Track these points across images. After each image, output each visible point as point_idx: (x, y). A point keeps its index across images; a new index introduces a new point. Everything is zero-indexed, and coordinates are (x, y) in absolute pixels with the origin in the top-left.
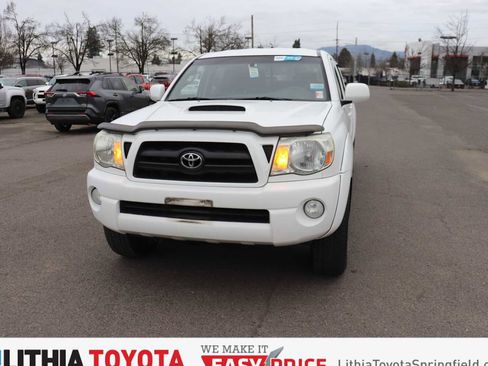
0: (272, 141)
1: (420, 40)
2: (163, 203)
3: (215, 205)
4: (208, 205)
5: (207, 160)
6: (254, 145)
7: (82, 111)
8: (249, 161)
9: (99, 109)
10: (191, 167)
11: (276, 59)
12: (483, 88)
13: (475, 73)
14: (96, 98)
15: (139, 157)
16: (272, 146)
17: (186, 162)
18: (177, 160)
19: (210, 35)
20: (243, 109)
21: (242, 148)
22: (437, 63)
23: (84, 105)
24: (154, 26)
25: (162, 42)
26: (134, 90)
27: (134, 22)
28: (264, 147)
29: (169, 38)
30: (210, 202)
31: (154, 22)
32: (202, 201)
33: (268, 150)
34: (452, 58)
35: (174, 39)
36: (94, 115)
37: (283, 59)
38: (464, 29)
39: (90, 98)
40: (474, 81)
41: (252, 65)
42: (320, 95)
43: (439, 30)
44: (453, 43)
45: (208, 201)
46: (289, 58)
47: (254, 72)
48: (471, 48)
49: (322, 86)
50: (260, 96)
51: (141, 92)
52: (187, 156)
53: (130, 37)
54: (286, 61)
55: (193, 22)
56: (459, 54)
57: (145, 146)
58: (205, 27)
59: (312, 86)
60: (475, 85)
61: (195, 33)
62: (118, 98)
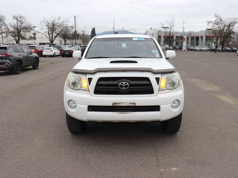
0: (159, 76)
1: (151, 29)
2: (111, 105)
3: (137, 105)
4: (133, 105)
5: (131, 85)
6: (152, 78)
7: (3, 63)
8: (150, 85)
9: (12, 63)
10: (124, 88)
11: (133, 39)
12: (181, 50)
13: (177, 44)
14: (10, 57)
15: (97, 85)
16: (159, 78)
17: (121, 86)
18: (117, 85)
19: (53, 25)
20: (136, 62)
21: (147, 79)
22: (160, 39)
23: (4, 61)
24: (23, 20)
25: (28, 29)
26: (28, 53)
27: (12, 18)
28: (156, 78)
29: (32, 26)
30: (134, 103)
31: (24, 18)
32: (131, 103)
33: (158, 80)
34: (168, 37)
35: (34, 27)
36: (10, 66)
37: (137, 39)
38: (173, 24)
39: (7, 57)
40: (177, 47)
41: (123, 42)
42: (158, 55)
43: (162, 24)
44: (168, 30)
45: (133, 103)
46: (139, 39)
47: (124, 45)
48: (176, 33)
49: (157, 51)
50: (132, 56)
51: (31, 54)
52: (122, 84)
53: (11, 26)
54: (138, 40)
55: (44, 19)
56: (171, 35)
57: (100, 79)
58: (50, 21)
59: (153, 51)
60: (177, 49)
61: (45, 24)
62: (21, 57)
